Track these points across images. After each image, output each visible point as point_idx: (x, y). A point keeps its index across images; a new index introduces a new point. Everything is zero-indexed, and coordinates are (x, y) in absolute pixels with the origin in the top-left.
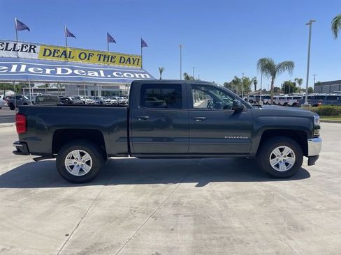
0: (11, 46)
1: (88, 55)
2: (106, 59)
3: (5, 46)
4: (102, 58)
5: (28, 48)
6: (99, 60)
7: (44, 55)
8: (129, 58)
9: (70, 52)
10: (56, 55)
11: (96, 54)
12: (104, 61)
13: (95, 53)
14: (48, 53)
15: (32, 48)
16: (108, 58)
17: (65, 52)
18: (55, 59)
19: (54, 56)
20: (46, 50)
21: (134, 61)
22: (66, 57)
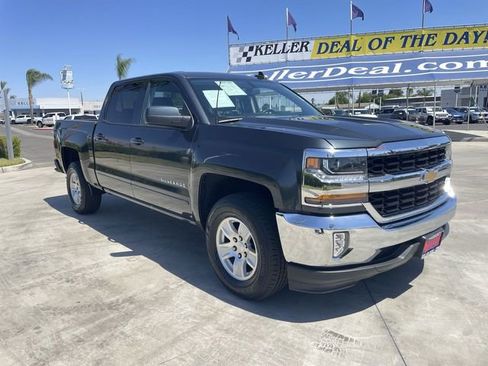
0: (280, 48)
1: (384, 41)
2: (417, 42)
3: (273, 49)
4: (410, 41)
5: (299, 47)
6: (404, 46)
7: (319, 52)
8: (466, 34)
9: (356, 41)
10: (335, 49)
11: (398, 37)
12: (412, 45)
13: (395, 35)
14: (324, 47)
15: (304, 46)
16: (422, 39)
17: (348, 42)
18: (333, 56)
19: (331, 52)
20: (321, 44)
21: (477, 37)
22: (348, 50)
